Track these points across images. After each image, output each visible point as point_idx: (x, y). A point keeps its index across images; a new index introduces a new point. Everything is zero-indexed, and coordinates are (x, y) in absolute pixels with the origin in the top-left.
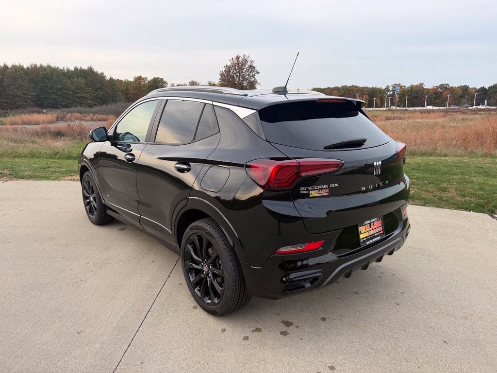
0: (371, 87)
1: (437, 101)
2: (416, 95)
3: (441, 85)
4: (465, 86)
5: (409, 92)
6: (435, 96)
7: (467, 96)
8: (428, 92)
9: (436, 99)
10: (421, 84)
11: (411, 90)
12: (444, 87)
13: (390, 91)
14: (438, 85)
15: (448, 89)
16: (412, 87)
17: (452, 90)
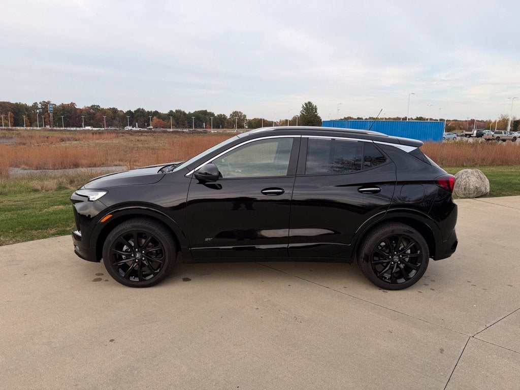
0: (14, 103)
1: (92, 121)
2: (69, 114)
3: (92, 106)
4: (114, 109)
5: (61, 111)
6: (89, 116)
7: (118, 118)
8: (82, 112)
9: (90, 120)
10: (73, 104)
11: (63, 110)
12: (95, 108)
13: (39, 108)
14: (90, 106)
15: (99, 110)
16: (63, 106)
17: (103, 111)
